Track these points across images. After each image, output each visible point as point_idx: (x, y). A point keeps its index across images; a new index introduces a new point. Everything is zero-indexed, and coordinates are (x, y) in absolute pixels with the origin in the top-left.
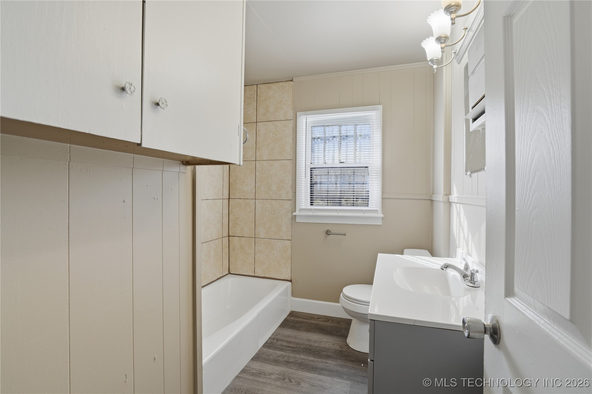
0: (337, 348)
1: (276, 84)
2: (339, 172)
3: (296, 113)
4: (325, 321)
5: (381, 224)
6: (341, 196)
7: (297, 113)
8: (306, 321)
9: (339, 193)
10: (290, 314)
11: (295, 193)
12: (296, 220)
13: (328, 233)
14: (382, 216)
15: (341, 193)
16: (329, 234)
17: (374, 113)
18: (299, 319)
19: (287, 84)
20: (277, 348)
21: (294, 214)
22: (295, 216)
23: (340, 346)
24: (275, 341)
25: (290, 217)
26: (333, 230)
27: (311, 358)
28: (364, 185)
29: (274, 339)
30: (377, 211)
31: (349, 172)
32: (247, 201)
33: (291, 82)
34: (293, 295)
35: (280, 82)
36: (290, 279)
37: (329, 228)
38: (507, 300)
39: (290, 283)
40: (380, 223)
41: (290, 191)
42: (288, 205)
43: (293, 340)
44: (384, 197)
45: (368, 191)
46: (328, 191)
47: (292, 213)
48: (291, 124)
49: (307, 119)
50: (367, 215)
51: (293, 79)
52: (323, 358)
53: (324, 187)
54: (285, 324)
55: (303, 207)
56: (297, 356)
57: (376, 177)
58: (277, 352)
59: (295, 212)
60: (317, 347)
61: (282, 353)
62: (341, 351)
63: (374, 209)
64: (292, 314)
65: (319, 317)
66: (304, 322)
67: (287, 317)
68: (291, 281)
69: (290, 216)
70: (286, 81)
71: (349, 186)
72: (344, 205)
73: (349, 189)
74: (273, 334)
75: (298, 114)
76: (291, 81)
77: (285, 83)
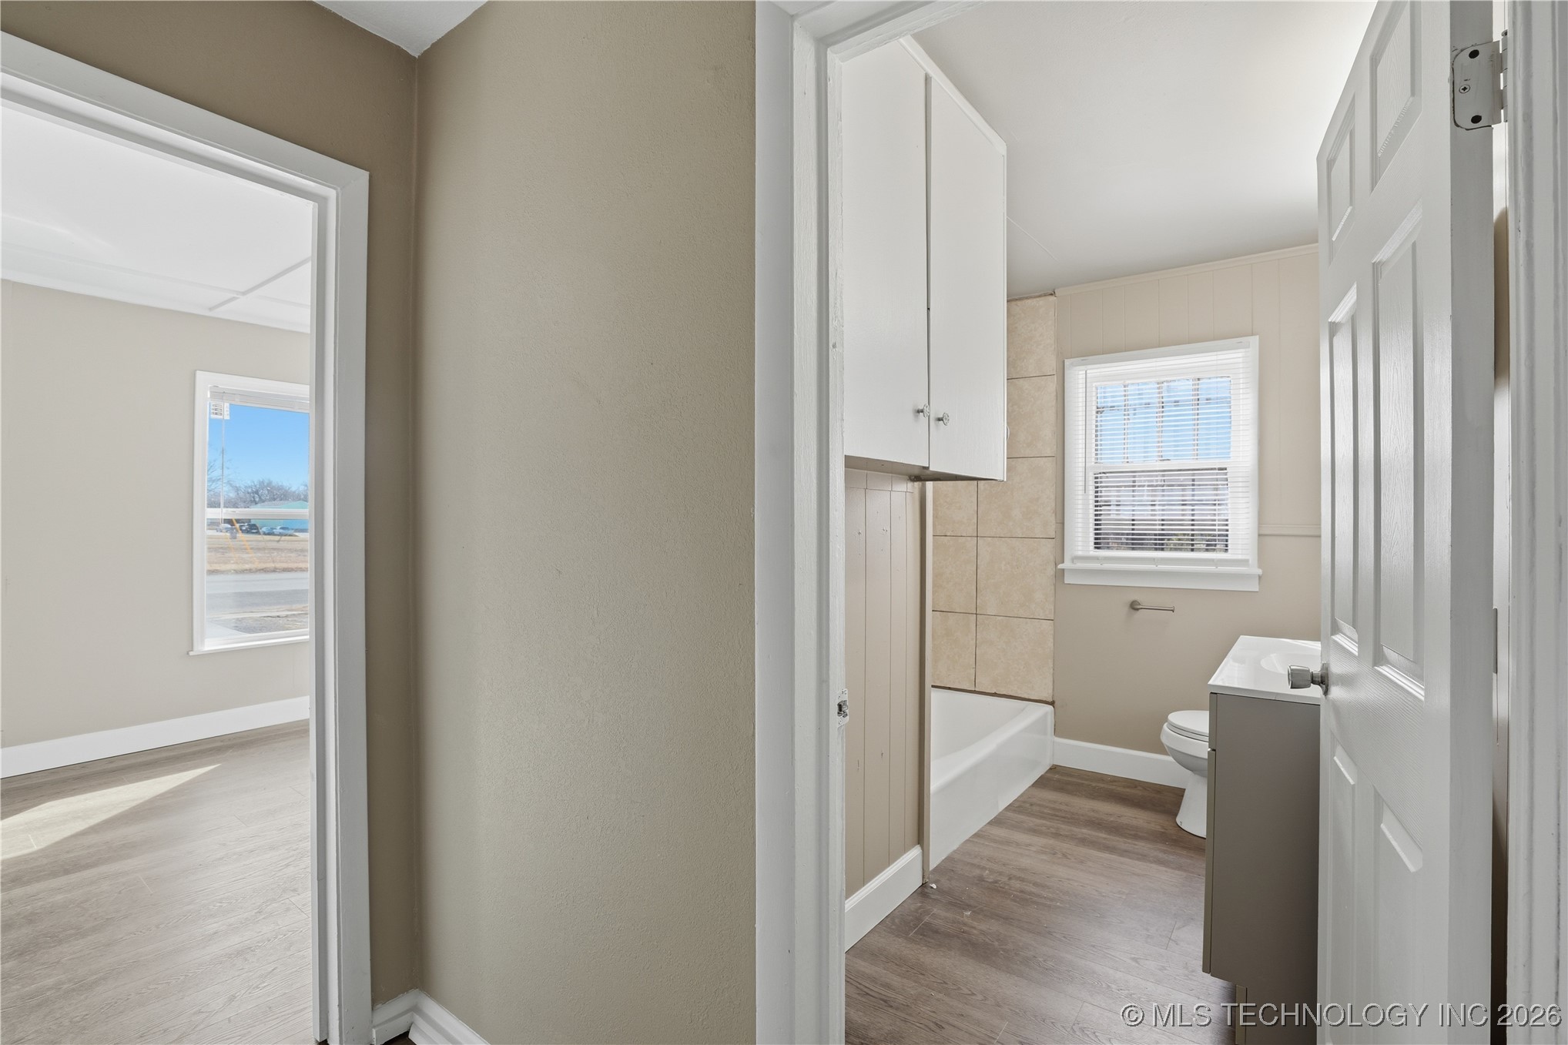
0: (1158, 828)
1: (1019, 303)
2: (1157, 479)
3: (1064, 362)
4: (1129, 787)
5: (1257, 590)
6: (1163, 530)
7: (1066, 360)
8: (1086, 782)
9: (1159, 525)
10: (1051, 769)
11: (1063, 523)
12: (1065, 578)
13: (1134, 606)
14: (1260, 572)
15: (1163, 525)
16: (1138, 609)
17: (1240, 355)
18: (1070, 779)
19: (1041, 302)
20: (1033, 814)
21: (1060, 566)
22: (1063, 570)
23: (1163, 827)
24: (1028, 805)
25: (1053, 573)
26: (1143, 599)
27: (1103, 835)
28: (1217, 507)
29: (1024, 802)
30: (1246, 561)
31: (1184, 478)
32: (961, 540)
33: (1052, 298)
34: (1057, 732)
35: (1027, 298)
36: (1050, 700)
37: (1135, 597)
38: (1335, 642)
39: (1051, 707)
40: (1254, 587)
41: (1052, 519)
42: (1047, 549)
43: (1063, 807)
44: (1264, 532)
45: (1227, 520)
46: (1133, 520)
47: (1056, 565)
48: (1052, 385)
49: (1088, 372)
50: (1222, 569)
51: (1056, 291)
52: (1126, 837)
53: (1126, 514)
54: (1041, 783)
55: (1080, 553)
56: (1075, 829)
57: (1244, 490)
58: (1034, 820)
59: (1063, 562)
60: (1112, 821)
61: (1044, 822)
62: (1163, 832)
63: (1240, 557)
64: (1054, 769)
65: (1115, 780)
66: (1083, 784)
67: (1046, 772)
68: (1052, 703)
69: (1050, 571)
70: (1040, 296)
71: (1183, 510)
72: (1199, 550)
73: (1183, 515)
74: (1022, 795)
75: (1067, 362)
76: (1052, 294)
77: (1038, 299)
